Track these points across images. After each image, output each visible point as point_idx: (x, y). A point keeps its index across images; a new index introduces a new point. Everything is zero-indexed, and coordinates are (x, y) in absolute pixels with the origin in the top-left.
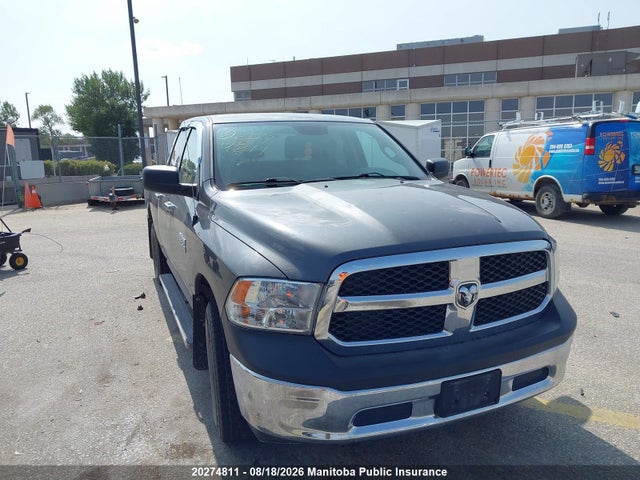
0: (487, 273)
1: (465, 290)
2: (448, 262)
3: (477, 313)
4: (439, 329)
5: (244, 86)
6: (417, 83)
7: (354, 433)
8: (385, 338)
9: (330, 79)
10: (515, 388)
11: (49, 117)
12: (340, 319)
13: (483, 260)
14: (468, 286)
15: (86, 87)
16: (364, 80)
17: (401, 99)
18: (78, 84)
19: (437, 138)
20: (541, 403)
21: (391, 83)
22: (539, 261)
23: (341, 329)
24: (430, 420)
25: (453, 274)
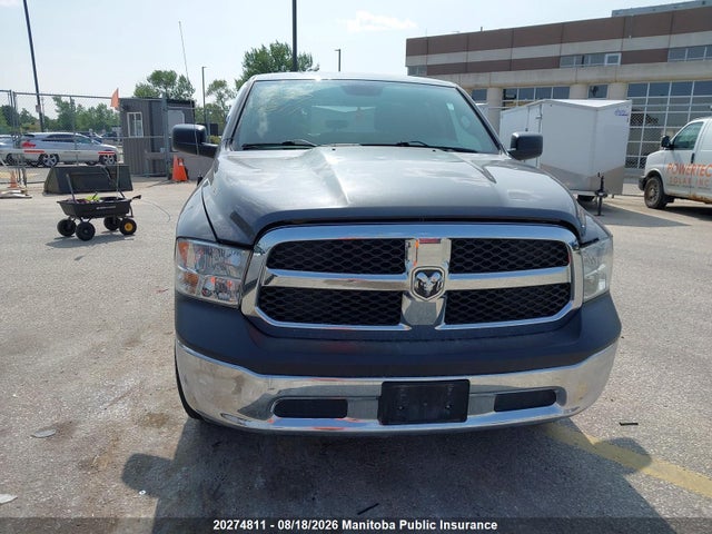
0: (460, 260)
1: (424, 278)
2: (403, 240)
3: (447, 309)
4: (395, 322)
5: (420, 60)
6: (630, 58)
7: (273, 424)
8: (325, 322)
9: (520, 53)
10: (497, 409)
11: (223, 92)
12: (269, 294)
13: (456, 243)
14: (429, 273)
15: (255, 61)
16: (563, 54)
17: (603, 77)
18: (248, 57)
19: (625, 123)
20: (588, 441)
21: (598, 58)
22: (556, 255)
23: (272, 306)
24: (373, 426)
25: (411, 256)
